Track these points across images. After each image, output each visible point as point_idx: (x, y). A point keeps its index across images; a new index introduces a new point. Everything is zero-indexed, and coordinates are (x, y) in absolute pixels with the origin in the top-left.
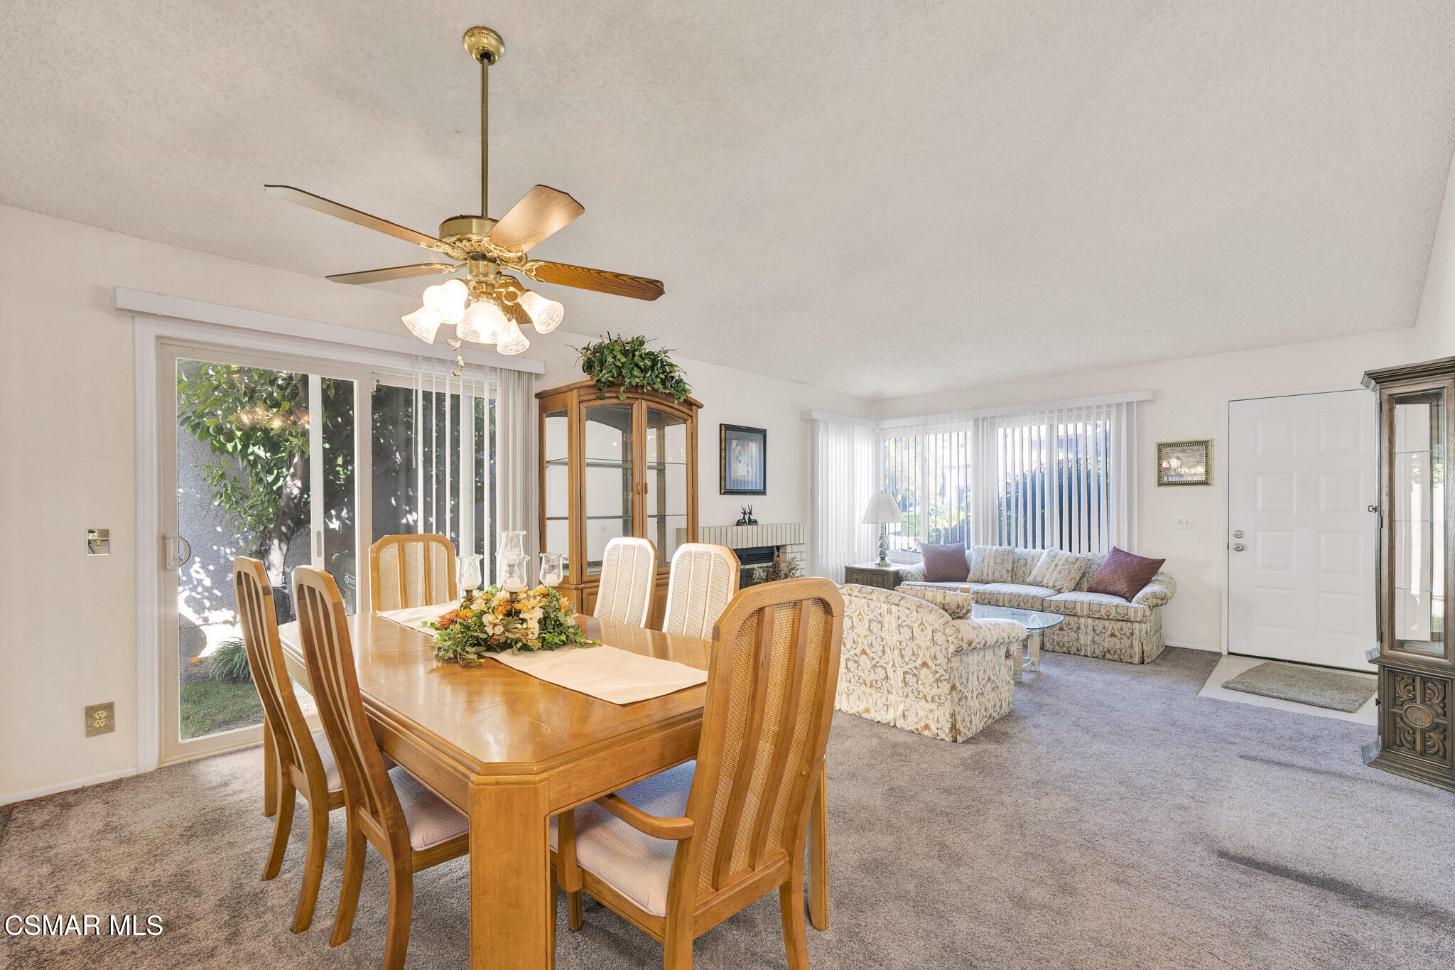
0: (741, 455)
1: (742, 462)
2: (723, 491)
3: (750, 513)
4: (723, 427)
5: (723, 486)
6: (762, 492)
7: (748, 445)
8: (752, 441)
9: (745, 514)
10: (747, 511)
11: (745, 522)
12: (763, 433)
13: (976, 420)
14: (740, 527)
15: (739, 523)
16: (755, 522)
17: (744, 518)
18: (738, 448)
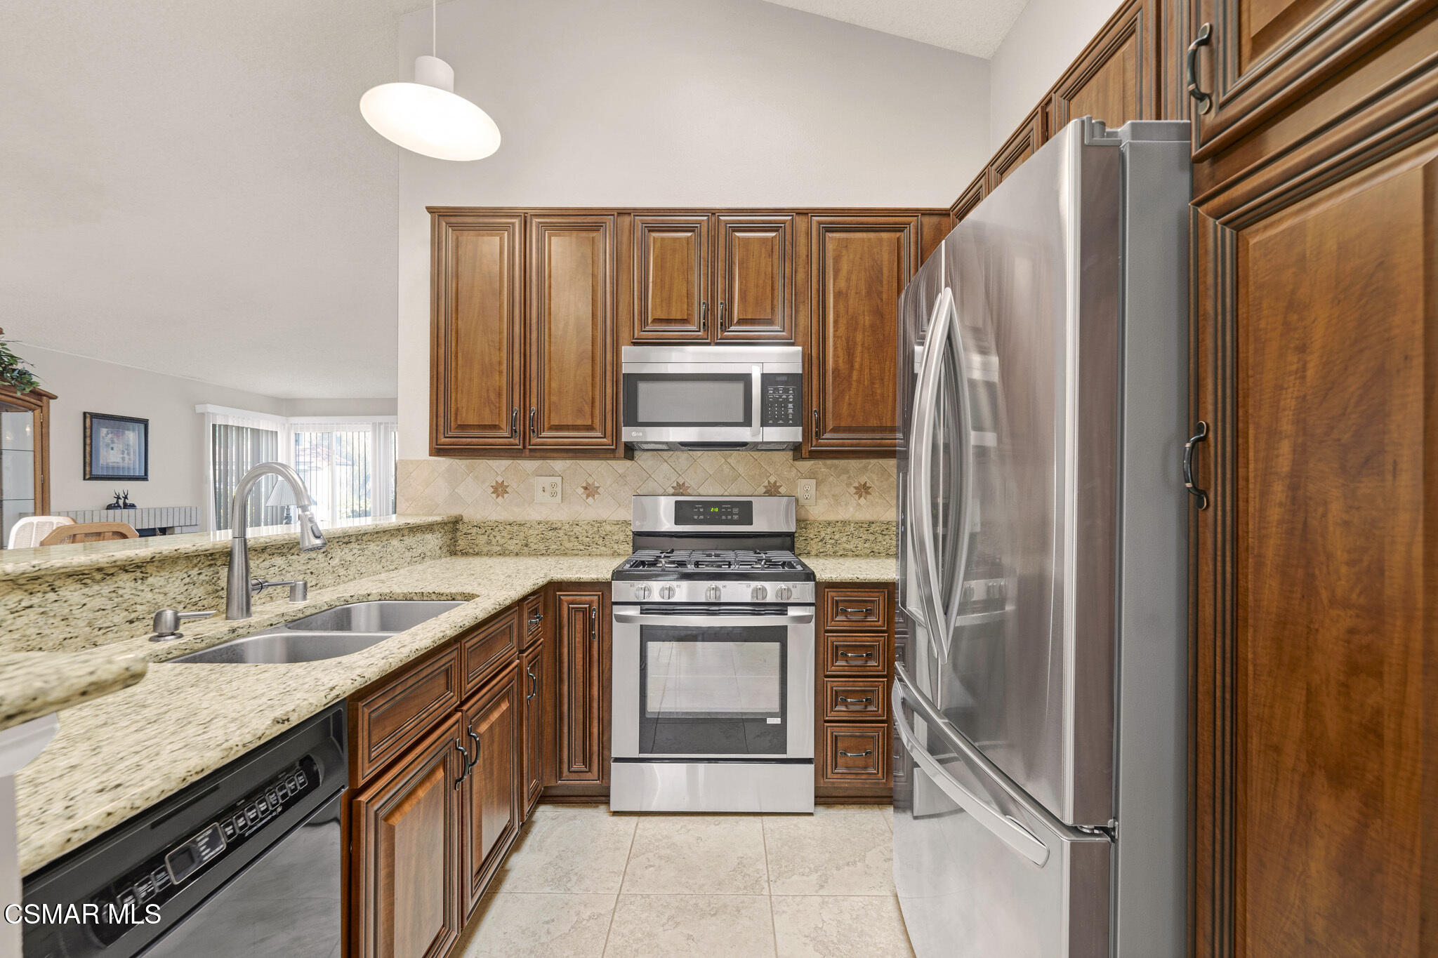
0: (113, 442)
1: (115, 448)
2: (87, 477)
3: (126, 498)
4: (88, 415)
5: (87, 472)
6: (145, 478)
7: (123, 433)
8: (128, 430)
9: (118, 498)
10: (122, 495)
11: (119, 506)
12: (145, 423)
13: (374, 424)
14: (111, 512)
15: (109, 507)
16: (133, 506)
17: (117, 502)
18: (110, 436)
